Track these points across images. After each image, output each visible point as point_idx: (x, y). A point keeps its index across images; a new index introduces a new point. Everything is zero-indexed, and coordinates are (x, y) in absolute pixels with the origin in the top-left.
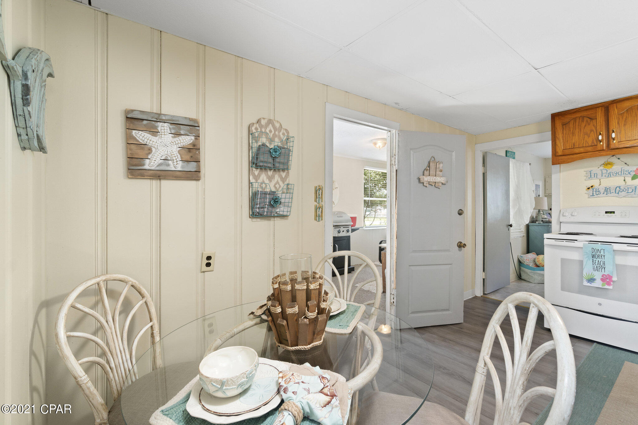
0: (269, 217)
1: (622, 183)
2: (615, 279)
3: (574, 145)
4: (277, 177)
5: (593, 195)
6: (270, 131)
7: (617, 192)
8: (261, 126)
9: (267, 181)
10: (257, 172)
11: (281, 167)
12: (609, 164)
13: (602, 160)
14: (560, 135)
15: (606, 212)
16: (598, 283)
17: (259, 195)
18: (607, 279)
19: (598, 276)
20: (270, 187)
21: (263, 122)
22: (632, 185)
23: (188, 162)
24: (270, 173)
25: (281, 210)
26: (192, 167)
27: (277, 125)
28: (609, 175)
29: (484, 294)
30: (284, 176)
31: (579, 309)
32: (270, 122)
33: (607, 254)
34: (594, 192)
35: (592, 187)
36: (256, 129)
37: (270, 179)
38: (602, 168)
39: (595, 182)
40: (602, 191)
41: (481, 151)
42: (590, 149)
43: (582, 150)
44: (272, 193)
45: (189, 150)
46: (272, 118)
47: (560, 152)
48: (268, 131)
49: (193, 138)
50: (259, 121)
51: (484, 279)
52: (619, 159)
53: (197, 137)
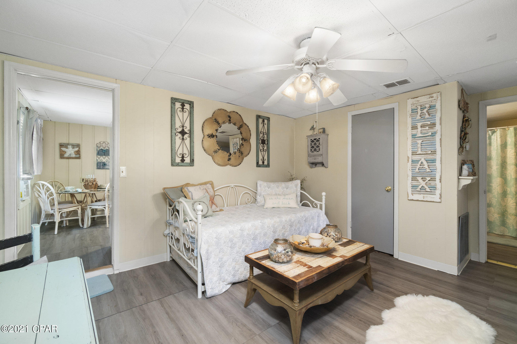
0: (103, 169)
4: (107, 158)
6: (104, 145)
8: (101, 144)
9: (103, 159)
10: (99, 157)
11: (107, 155)
17: (99, 163)
20: (104, 160)
21: (101, 143)
23: (77, 154)
24: (104, 157)
25: (107, 167)
26: (78, 156)
27: (107, 143)
32: (104, 142)
36: (99, 145)
37: (104, 158)
44: (103, 162)
45: (77, 152)
46: (105, 141)
48: (103, 145)
49: (78, 149)
50: (100, 143)
53: (79, 148)
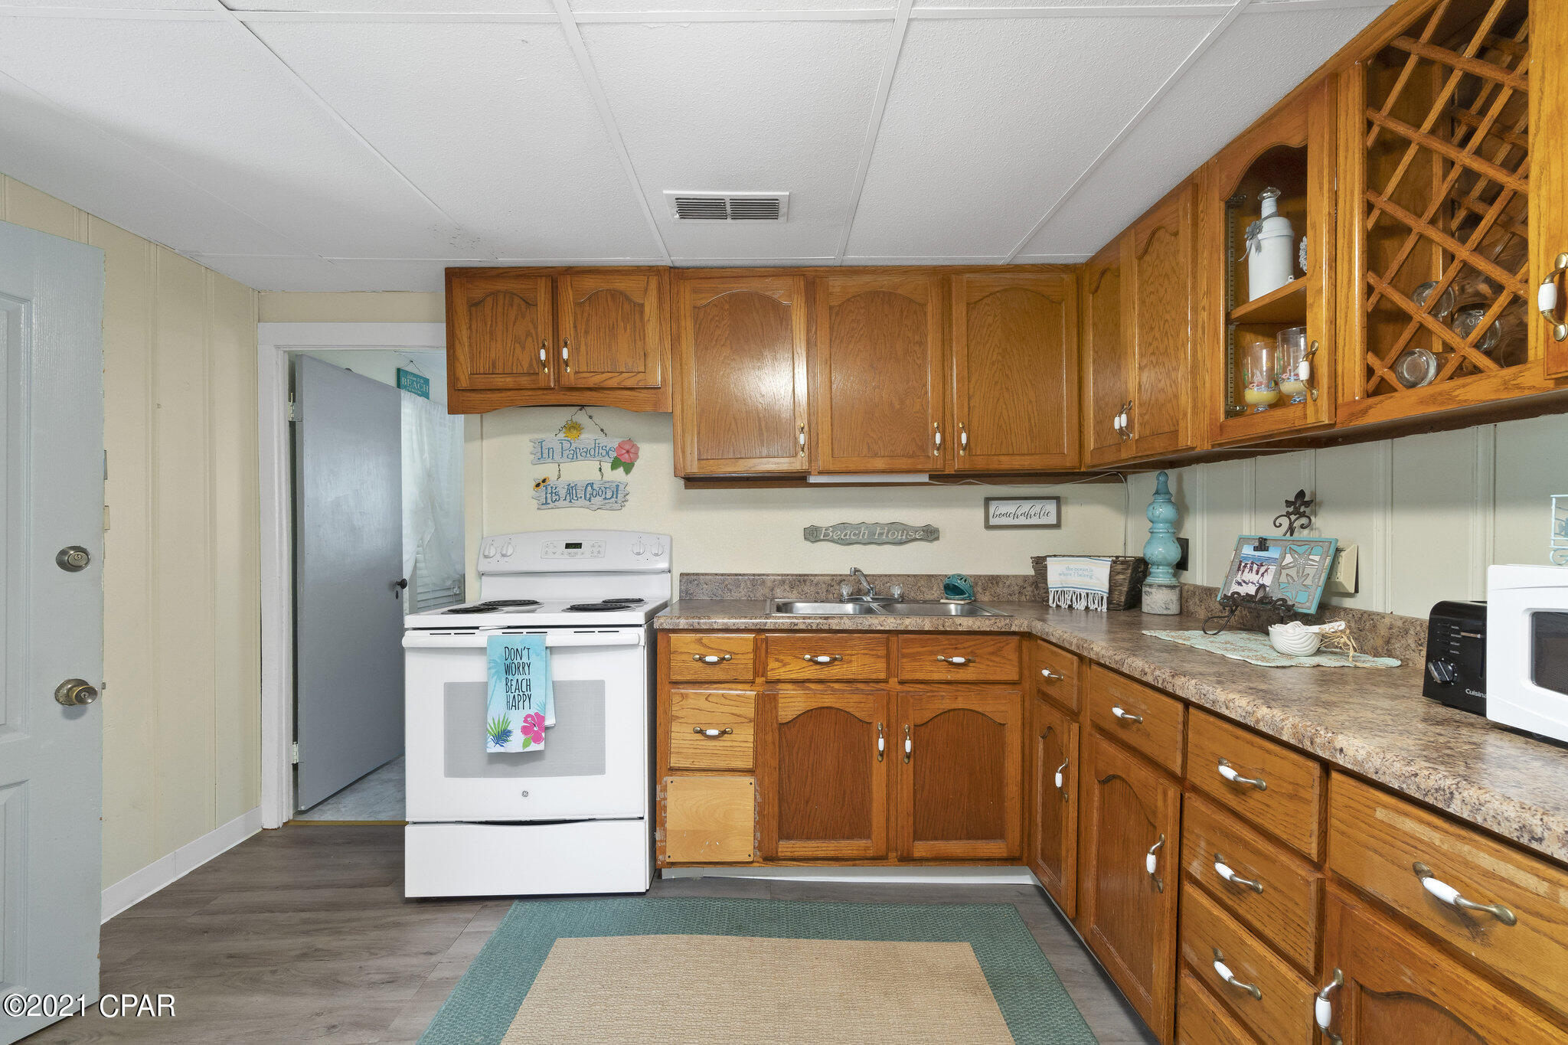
1: (595, 476)
2: (550, 721)
3: (494, 366)
5: (546, 503)
7: (588, 496)
12: (575, 428)
13: (562, 416)
14: (463, 334)
15: (568, 546)
16: (516, 743)
18: (535, 727)
19: (516, 721)
22: (612, 482)
28: (575, 456)
29: (299, 813)
33: (534, 660)
34: (549, 496)
35: (544, 481)
38: (561, 436)
39: (548, 470)
40: (563, 492)
41: (277, 347)
42: (524, 381)
43: (509, 381)
47: (464, 383)
51: (295, 767)
52: (591, 417)
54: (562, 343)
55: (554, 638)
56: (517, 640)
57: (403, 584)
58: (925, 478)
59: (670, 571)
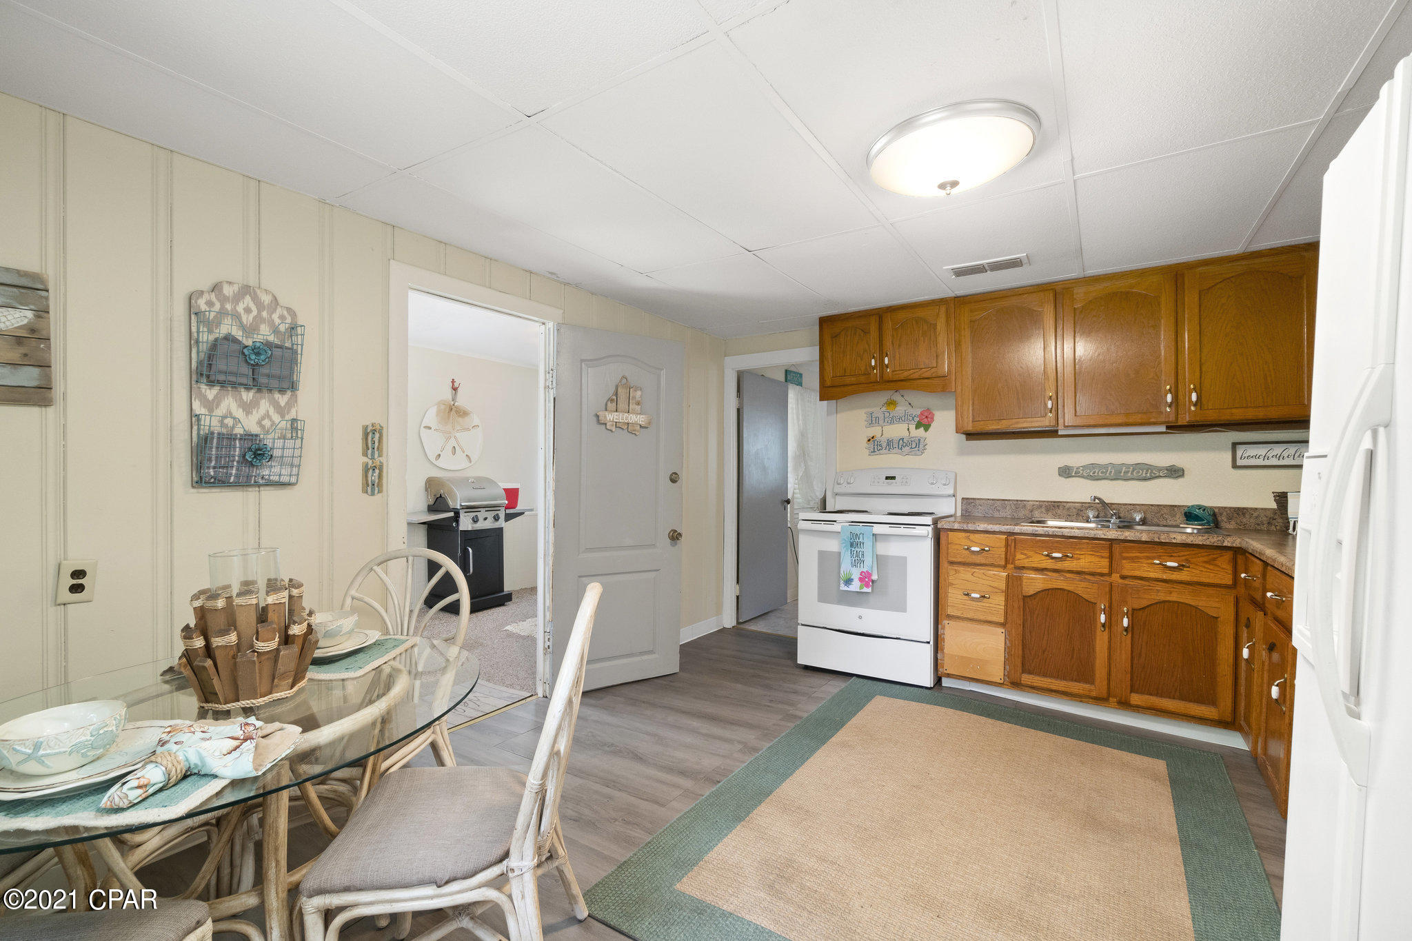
0: (244, 483)
1: (905, 434)
2: (875, 577)
3: (845, 371)
4: (265, 405)
5: (874, 451)
6: (248, 310)
7: (900, 447)
8: (223, 299)
9: (239, 413)
10: (211, 393)
11: (274, 383)
12: (892, 403)
13: (883, 397)
14: (829, 354)
15: (887, 478)
16: (855, 586)
17: (215, 441)
18: (865, 578)
19: (856, 575)
20: (250, 424)
21: (228, 291)
22: (916, 437)
23: (16, 366)
24: (247, 396)
25: (270, 471)
26: (28, 377)
27: (266, 299)
28: (892, 421)
29: (738, 623)
30: (283, 404)
31: (838, 628)
32: (246, 290)
33: (865, 541)
34: (876, 447)
35: (873, 438)
36: (210, 304)
37: (248, 408)
38: (884, 409)
39: (875, 431)
40: (884, 445)
41: (733, 369)
42: (862, 379)
43: (853, 379)
44: (249, 437)
45: (19, 340)
46: (252, 282)
47: (828, 383)
48: (240, 308)
49: (30, 314)
50: (216, 288)
51: (738, 597)
52: (902, 396)
53: (42, 312)
54: (885, 354)
55: (877, 529)
56: (858, 529)
57: (788, 502)
58: (1163, 429)
59: (954, 496)
